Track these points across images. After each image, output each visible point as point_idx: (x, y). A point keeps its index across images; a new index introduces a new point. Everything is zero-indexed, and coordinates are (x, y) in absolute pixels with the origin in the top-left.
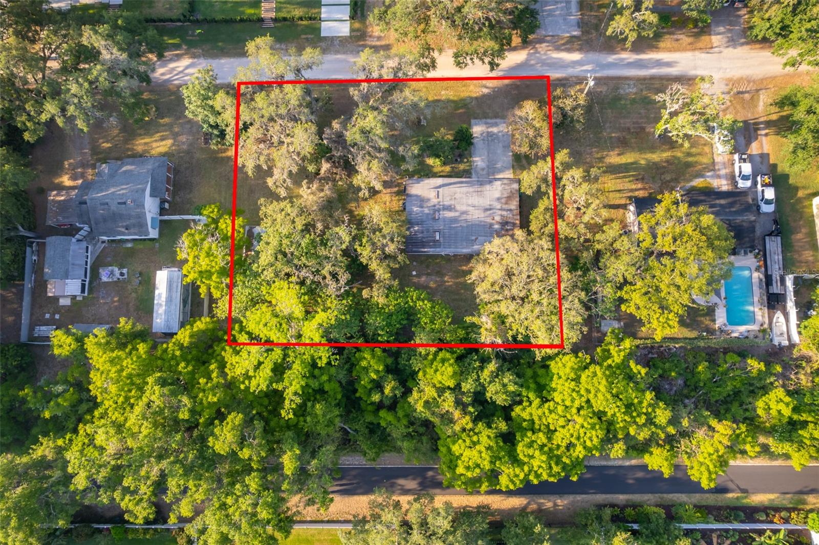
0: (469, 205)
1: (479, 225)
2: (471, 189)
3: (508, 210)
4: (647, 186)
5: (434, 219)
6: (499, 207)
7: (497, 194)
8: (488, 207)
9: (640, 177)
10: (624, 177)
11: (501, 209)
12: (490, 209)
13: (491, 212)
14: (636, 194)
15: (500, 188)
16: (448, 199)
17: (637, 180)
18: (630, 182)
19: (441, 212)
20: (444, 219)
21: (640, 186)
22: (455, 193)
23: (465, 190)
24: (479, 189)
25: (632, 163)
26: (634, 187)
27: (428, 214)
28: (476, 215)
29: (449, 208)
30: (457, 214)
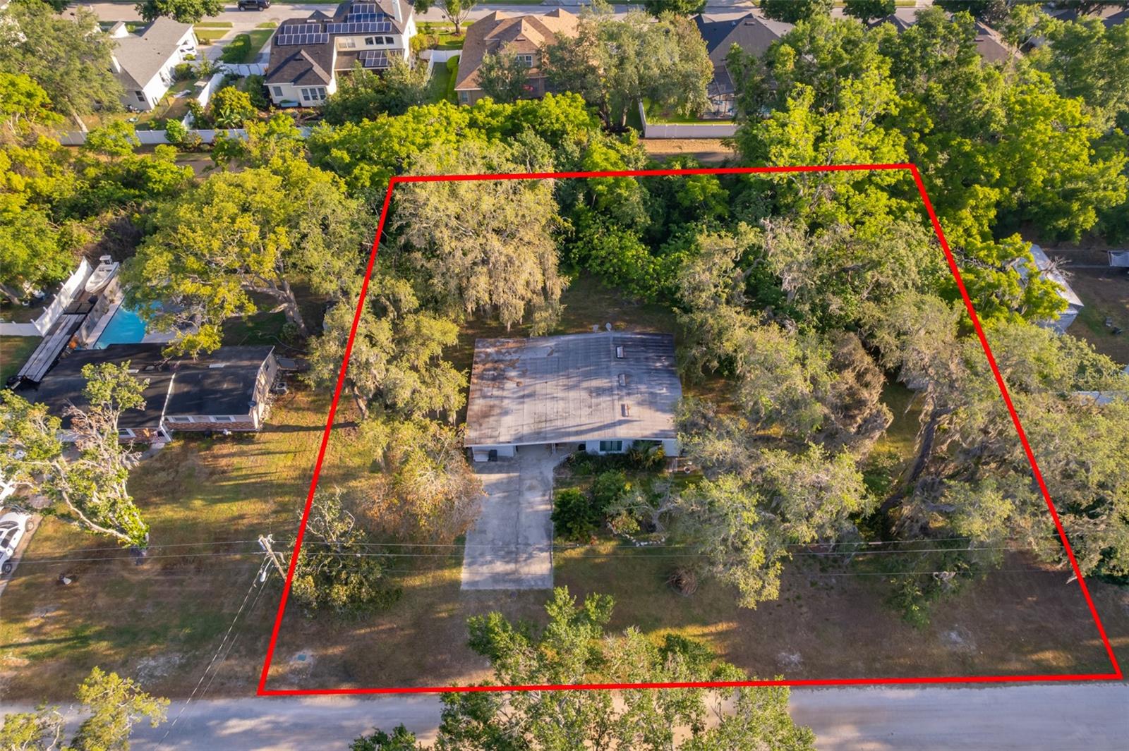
0: (563, 399)
1: (546, 372)
2: (559, 423)
3: (491, 397)
4: (210, 461)
5: (628, 376)
6: (506, 402)
7: (508, 420)
8: (526, 400)
9: (216, 477)
10: (247, 477)
11: (502, 398)
12: (523, 397)
13: (522, 393)
14: (235, 448)
15: (503, 430)
16: (604, 405)
17: (224, 472)
18: (241, 469)
19: (616, 384)
20: (609, 374)
21: (223, 462)
22: (591, 414)
23: (571, 422)
24: (543, 425)
25: (221, 501)
26: (236, 460)
27: (640, 383)
28: (549, 386)
29: (600, 392)
30: (585, 384)
